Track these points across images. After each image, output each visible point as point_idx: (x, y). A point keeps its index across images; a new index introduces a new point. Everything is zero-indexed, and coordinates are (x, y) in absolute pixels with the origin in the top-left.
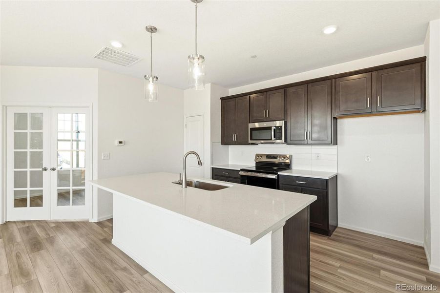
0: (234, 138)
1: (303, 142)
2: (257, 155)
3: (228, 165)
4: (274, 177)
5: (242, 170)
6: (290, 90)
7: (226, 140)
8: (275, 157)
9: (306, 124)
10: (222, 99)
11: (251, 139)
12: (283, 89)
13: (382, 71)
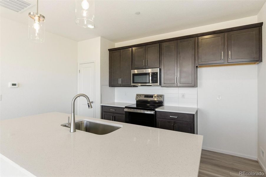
0: (120, 81)
1: (173, 85)
2: (138, 95)
3: (114, 103)
4: (152, 112)
5: (126, 107)
6: (164, 44)
7: (113, 84)
8: (151, 96)
9: (176, 71)
10: (110, 50)
11: (133, 82)
12: (159, 44)
13: (232, 32)
